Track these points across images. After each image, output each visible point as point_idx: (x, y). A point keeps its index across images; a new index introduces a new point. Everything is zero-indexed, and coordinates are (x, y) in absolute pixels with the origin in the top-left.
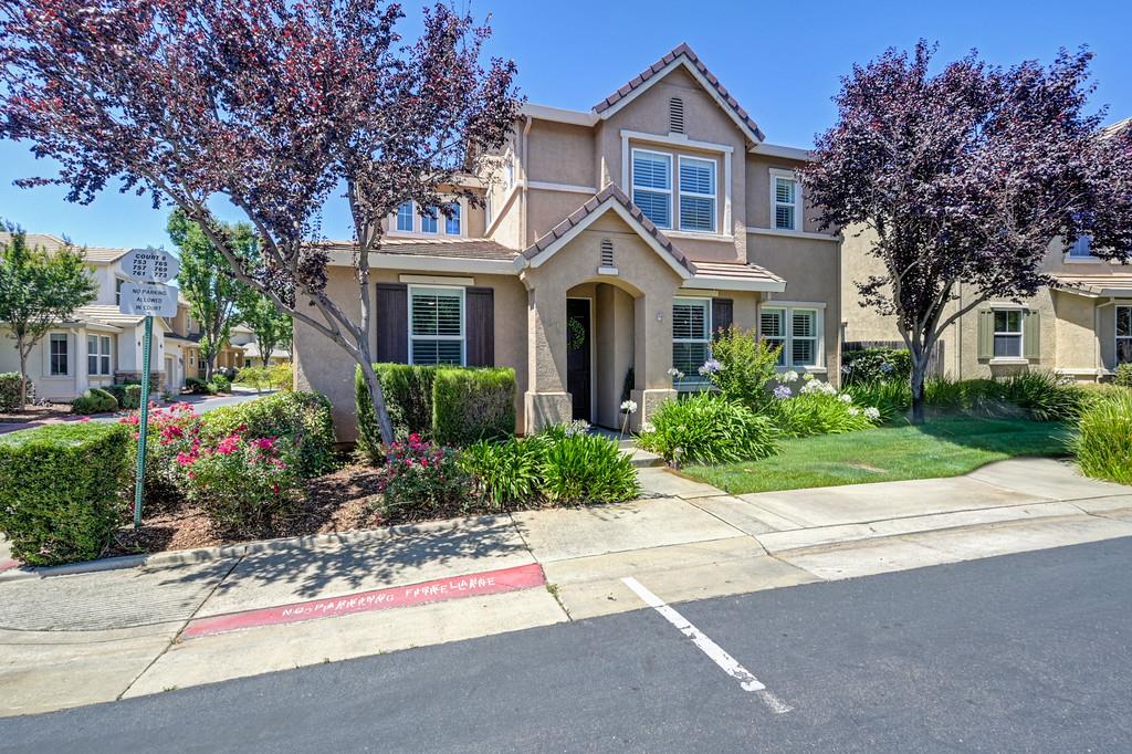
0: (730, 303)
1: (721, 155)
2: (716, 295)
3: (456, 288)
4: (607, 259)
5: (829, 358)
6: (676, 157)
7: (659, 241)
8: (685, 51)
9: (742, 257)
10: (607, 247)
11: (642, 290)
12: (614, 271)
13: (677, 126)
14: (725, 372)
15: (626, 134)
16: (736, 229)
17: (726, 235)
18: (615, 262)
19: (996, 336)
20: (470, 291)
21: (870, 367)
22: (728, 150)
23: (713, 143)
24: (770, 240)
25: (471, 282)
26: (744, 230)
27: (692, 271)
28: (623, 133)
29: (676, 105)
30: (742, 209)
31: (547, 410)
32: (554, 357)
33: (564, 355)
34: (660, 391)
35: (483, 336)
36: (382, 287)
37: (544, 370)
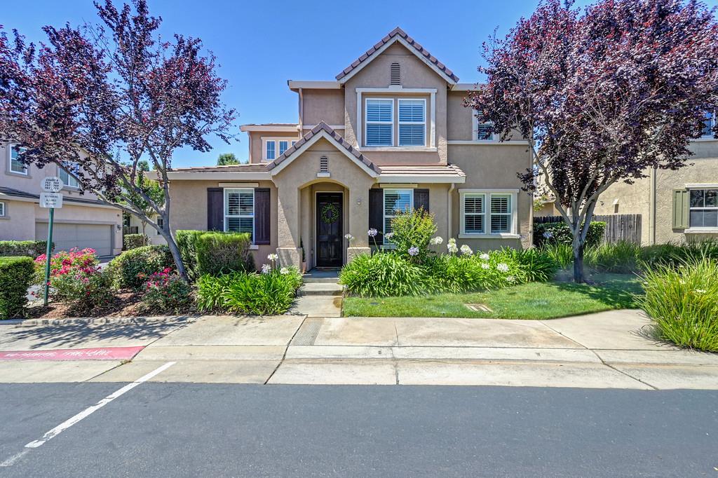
1: (429, 95)
2: (416, 186)
3: (250, 189)
4: (324, 167)
5: (522, 228)
6: (396, 101)
7: (354, 154)
8: (398, 32)
9: (444, 160)
10: (324, 161)
11: (347, 186)
12: (328, 175)
13: (395, 80)
15: (359, 91)
16: (440, 142)
17: (432, 148)
18: (329, 169)
19: (691, 211)
20: (257, 190)
21: (559, 234)
22: (433, 91)
23: (422, 88)
24: (472, 148)
25: (257, 185)
26: (445, 143)
27: (379, 172)
28: (357, 90)
29: (396, 68)
30: (444, 129)
31: (284, 258)
32: (289, 227)
33: (296, 226)
34: (359, 248)
35: (264, 215)
36: (210, 191)
37: (283, 235)
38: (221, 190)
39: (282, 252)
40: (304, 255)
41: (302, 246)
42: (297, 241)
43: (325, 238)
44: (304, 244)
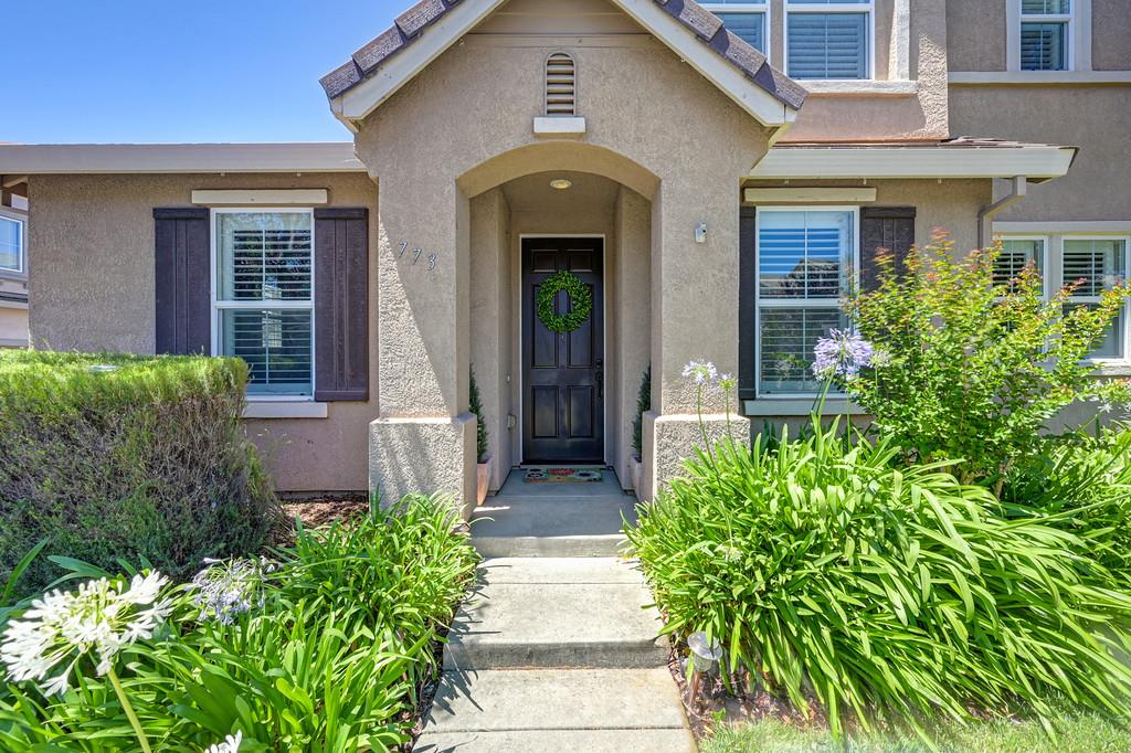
0: (906, 216)
2: (870, 196)
4: (561, 99)
7: (688, 27)
9: (937, 125)
10: (561, 72)
11: (653, 168)
12: (574, 125)
14: (893, 371)
16: (922, 66)
17: (896, 78)
18: (582, 103)
20: (322, 215)
24: (1003, 96)
25: (320, 198)
26: (943, 72)
31: (402, 459)
32: (423, 335)
33: (447, 330)
34: (705, 418)
35: (346, 301)
36: (163, 217)
37: (400, 365)
38: (202, 214)
39: (393, 434)
40: (481, 438)
41: (475, 407)
42: (453, 391)
43: (549, 377)
44: (482, 397)
